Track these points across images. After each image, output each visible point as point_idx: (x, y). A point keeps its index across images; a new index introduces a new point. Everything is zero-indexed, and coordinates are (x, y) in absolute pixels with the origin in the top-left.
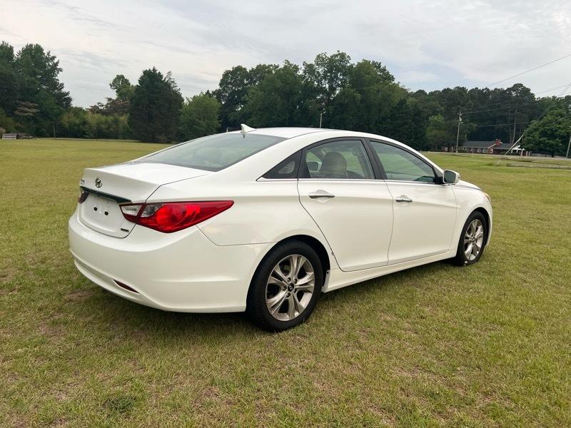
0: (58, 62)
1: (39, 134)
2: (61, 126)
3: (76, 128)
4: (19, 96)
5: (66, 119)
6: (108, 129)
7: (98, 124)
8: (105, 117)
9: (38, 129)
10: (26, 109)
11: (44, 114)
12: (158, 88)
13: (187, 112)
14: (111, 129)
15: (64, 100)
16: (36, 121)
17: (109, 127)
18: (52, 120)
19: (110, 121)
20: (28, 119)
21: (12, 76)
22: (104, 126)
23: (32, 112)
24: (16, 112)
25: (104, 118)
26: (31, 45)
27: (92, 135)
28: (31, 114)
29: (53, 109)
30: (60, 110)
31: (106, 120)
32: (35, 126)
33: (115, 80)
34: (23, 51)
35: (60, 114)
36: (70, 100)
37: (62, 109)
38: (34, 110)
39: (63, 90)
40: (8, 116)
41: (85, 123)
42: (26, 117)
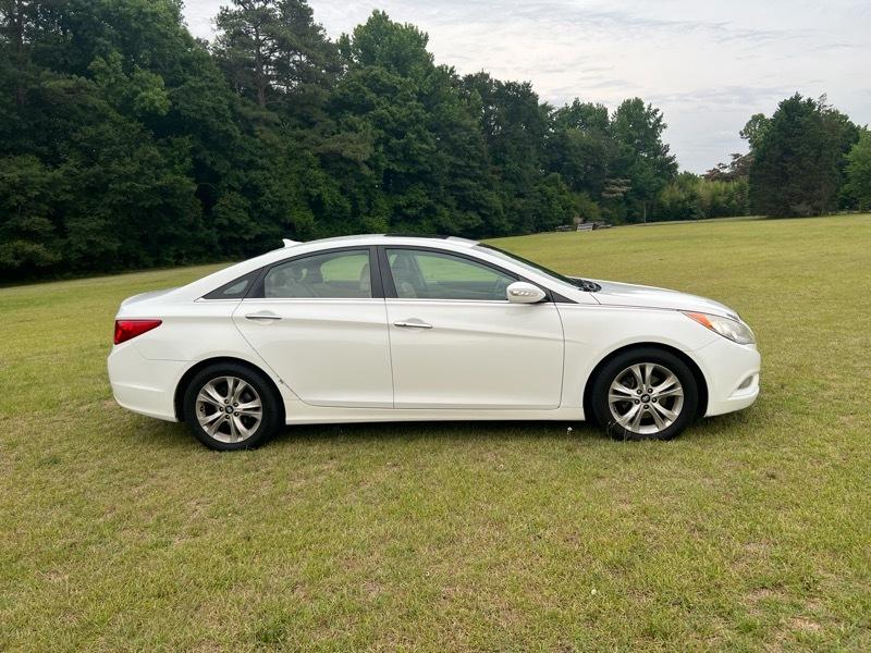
0: (661, 116)
1: (631, 220)
2: (661, 205)
3: (680, 206)
4: (608, 172)
5: (669, 195)
6: (728, 202)
7: (713, 196)
8: (724, 184)
9: (630, 213)
10: (616, 188)
11: (640, 193)
12: (800, 127)
13: (858, 159)
14: (734, 202)
15: (668, 167)
16: (629, 203)
17: (731, 198)
18: (649, 199)
19: (731, 189)
20: (618, 201)
21: (600, 148)
22: (721, 199)
23: (620, 191)
24: (604, 194)
25: (722, 186)
26: (629, 101)
27: (703, 214)
28: (622, 195)
29: (650, 183)
30: (660, 183)
31: (726, 188)
32: (626, 209)
33: (748, 125)
34: (619, 110)
35: (660, 188)
36: (676, 166)
37: (662, 181)
38: (625, 189)
39: (669, 154)
40: (593, 201)
41: (693, 197)
42: (616, 198)
